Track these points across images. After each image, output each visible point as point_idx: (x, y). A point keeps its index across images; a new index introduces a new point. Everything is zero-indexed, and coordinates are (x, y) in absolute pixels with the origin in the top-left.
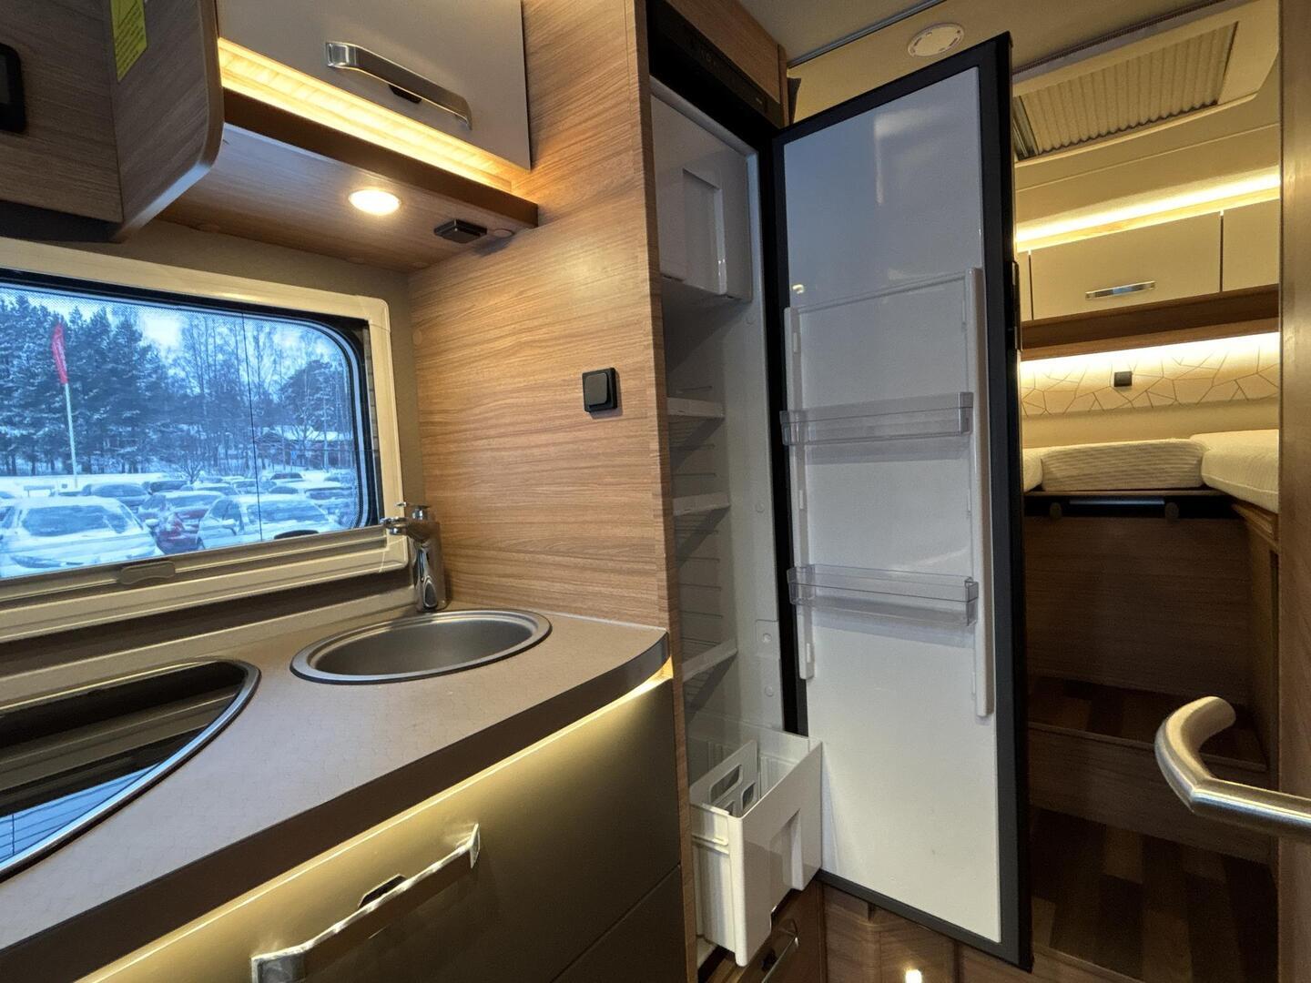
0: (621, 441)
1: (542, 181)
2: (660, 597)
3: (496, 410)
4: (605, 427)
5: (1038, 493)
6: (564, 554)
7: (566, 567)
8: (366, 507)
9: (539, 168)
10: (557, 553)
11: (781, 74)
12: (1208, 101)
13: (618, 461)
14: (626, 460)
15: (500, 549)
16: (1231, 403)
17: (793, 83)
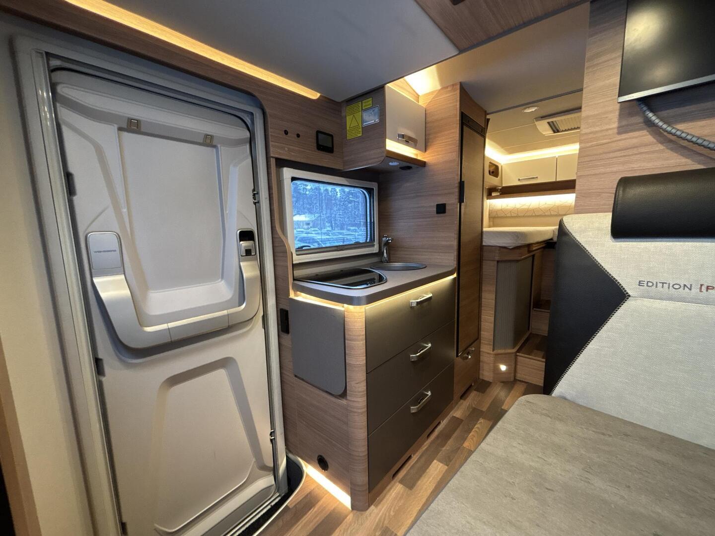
0: (446, 221)
1: (427, 156)
2: (454, 258)
4: (441, 218)
5: (551, 241)
8: (369, 236)
9: (427, 152)
11: (486, 117)
13: (445, 226)
14: (447, 226)
15: (406, 248)
17: (488, 120)
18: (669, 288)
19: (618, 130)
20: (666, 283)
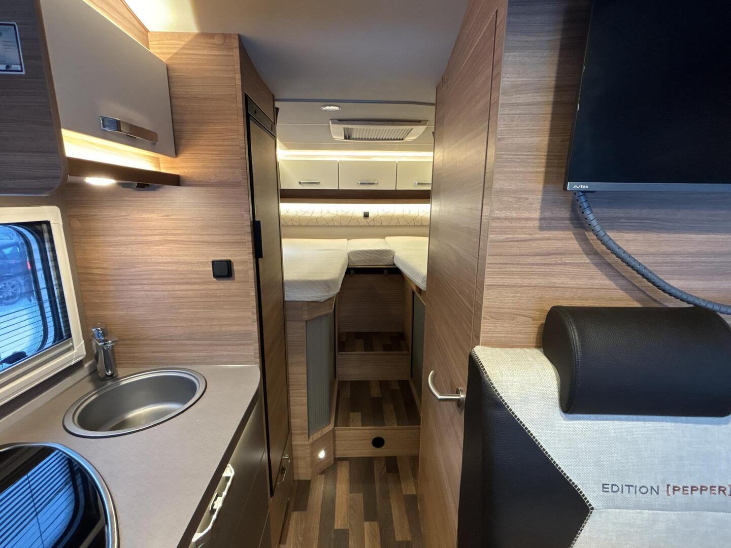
0: (234, 291)
3: (149, 271)
6: (199, 340)
7: (201, 345)
10: (194, 339)
11: (274, 105)
12: (401, 138)
13: (232, 299)
14: (237, 299)
16: (396, 226)
17: (277, 110)
18: (636, 493)
19: (540, 223)
20: (632, 486)
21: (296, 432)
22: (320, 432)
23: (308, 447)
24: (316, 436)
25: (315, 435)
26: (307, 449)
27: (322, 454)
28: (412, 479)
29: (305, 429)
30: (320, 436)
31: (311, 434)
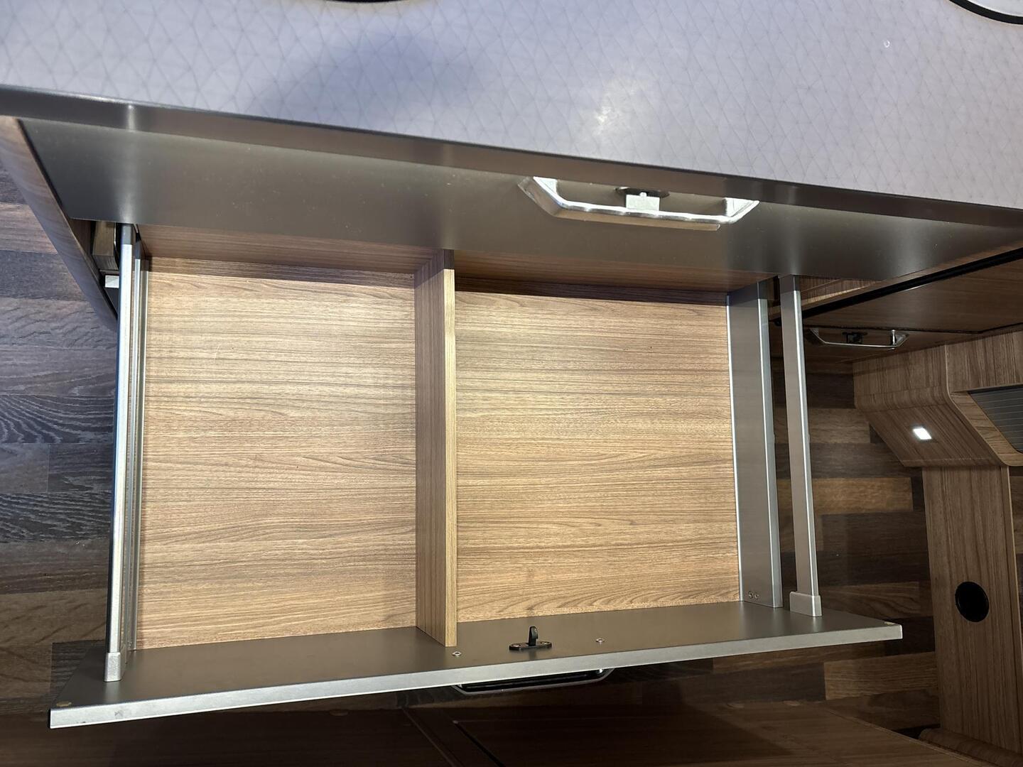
21: (980, 351)
22: (989, 424)
23: (936, 394)
24: (975, 414)
25: (978, 411)
26: (932, 392)
27: (922, 434)
28: (868, 693)
29: (988, 380)
30: (974, 424)
31: (977, 396)
